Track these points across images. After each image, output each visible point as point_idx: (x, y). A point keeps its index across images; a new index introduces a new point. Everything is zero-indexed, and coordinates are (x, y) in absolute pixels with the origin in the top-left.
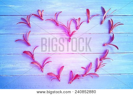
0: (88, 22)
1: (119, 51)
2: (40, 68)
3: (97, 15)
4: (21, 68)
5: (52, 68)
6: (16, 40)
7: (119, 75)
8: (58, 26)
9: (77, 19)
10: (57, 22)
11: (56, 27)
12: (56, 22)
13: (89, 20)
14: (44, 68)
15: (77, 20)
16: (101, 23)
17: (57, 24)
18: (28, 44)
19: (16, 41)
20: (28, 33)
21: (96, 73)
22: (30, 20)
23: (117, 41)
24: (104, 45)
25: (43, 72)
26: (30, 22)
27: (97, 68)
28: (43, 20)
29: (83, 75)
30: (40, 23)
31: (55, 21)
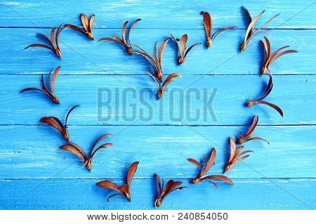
0: (207, 45)
1: (285, 120)
2: (83, 160)
3: (232, 28)
4: (34, 161)
5: (113, 162)
6: (22, 89)
7: (286, 181)
8: (131, 54)
9: (180, 38)
10: (129, 46)
11: (124, 56)
12: (126, 46)
13: (210, 41)
14: (93, 160)
15: (178, 40)
16: (240, 48)
17: (127, 50)
18: (53, 101)
19: (23, 91)
20: (52, 72)
21: (225, 175)
22: (59, 39)
23: (281, 96)
24: (246, 105)
25: (89, 170)
26: (60, 45)
27: (227, 163)
28: (92, 39)
29: (193, 179)
30: (84, 48)
31: (123, 41)
